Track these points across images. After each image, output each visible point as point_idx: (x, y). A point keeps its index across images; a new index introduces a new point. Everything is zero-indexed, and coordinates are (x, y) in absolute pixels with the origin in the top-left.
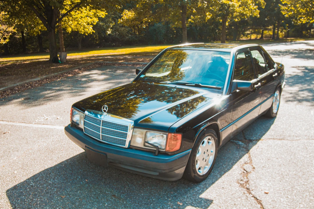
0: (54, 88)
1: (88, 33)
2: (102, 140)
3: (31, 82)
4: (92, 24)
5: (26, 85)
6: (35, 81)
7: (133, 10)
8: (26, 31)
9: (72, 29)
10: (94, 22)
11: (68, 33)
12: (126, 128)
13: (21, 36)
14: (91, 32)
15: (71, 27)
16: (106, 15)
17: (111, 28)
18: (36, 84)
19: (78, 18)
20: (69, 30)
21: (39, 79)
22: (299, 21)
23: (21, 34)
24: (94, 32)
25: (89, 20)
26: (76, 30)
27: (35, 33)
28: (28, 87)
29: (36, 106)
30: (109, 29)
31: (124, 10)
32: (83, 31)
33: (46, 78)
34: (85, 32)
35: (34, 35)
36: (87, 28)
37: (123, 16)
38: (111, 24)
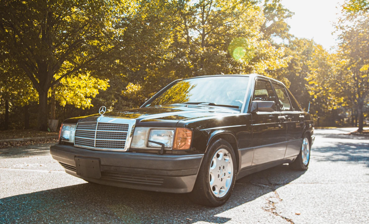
0: (39, 148)
1: (85, 107)
2: (96, 147)
3: (11, 141)
4: (91, 97)
5: (5, 143)
6: (16, 141)
7: (139, 83)
8: (11, 106)
9: (67, 102)
10: (93, 94)
11: (62, 106)
12: (126, 127)
13: (5, 112)
14: (89, 106)
15: (65, 99)
16: (108, 87)
17: (113, 106)
18: (18, 144)
19: (75, 87)
20: (64, 103)
21: (22, 139)
22: (329, 107)
23: (5, 109)
24: (93, 106)
25: (88, 91)
26: (72, 104)
27: (22, 104)
28: (7, 145)
29: (15, 157)
30: (111, 107)
31: (129, 83)
32: (79, 104)
33: (31, 140)
34: (82, 105)
35: (21, 105)
36: (85, 101)
37: (127, 89)
38: (113, 101)
